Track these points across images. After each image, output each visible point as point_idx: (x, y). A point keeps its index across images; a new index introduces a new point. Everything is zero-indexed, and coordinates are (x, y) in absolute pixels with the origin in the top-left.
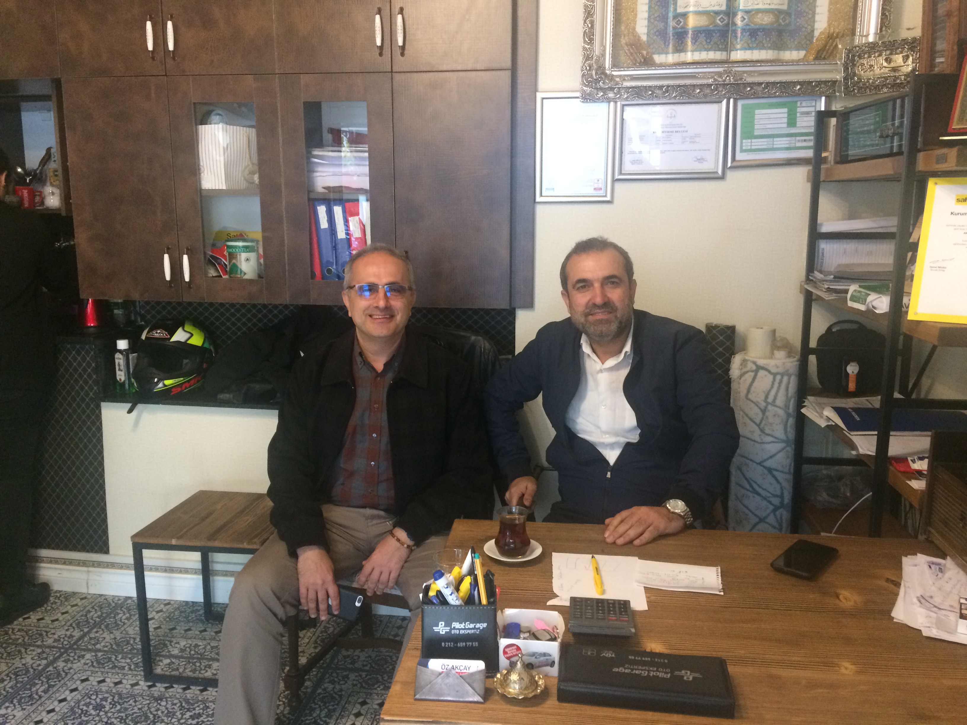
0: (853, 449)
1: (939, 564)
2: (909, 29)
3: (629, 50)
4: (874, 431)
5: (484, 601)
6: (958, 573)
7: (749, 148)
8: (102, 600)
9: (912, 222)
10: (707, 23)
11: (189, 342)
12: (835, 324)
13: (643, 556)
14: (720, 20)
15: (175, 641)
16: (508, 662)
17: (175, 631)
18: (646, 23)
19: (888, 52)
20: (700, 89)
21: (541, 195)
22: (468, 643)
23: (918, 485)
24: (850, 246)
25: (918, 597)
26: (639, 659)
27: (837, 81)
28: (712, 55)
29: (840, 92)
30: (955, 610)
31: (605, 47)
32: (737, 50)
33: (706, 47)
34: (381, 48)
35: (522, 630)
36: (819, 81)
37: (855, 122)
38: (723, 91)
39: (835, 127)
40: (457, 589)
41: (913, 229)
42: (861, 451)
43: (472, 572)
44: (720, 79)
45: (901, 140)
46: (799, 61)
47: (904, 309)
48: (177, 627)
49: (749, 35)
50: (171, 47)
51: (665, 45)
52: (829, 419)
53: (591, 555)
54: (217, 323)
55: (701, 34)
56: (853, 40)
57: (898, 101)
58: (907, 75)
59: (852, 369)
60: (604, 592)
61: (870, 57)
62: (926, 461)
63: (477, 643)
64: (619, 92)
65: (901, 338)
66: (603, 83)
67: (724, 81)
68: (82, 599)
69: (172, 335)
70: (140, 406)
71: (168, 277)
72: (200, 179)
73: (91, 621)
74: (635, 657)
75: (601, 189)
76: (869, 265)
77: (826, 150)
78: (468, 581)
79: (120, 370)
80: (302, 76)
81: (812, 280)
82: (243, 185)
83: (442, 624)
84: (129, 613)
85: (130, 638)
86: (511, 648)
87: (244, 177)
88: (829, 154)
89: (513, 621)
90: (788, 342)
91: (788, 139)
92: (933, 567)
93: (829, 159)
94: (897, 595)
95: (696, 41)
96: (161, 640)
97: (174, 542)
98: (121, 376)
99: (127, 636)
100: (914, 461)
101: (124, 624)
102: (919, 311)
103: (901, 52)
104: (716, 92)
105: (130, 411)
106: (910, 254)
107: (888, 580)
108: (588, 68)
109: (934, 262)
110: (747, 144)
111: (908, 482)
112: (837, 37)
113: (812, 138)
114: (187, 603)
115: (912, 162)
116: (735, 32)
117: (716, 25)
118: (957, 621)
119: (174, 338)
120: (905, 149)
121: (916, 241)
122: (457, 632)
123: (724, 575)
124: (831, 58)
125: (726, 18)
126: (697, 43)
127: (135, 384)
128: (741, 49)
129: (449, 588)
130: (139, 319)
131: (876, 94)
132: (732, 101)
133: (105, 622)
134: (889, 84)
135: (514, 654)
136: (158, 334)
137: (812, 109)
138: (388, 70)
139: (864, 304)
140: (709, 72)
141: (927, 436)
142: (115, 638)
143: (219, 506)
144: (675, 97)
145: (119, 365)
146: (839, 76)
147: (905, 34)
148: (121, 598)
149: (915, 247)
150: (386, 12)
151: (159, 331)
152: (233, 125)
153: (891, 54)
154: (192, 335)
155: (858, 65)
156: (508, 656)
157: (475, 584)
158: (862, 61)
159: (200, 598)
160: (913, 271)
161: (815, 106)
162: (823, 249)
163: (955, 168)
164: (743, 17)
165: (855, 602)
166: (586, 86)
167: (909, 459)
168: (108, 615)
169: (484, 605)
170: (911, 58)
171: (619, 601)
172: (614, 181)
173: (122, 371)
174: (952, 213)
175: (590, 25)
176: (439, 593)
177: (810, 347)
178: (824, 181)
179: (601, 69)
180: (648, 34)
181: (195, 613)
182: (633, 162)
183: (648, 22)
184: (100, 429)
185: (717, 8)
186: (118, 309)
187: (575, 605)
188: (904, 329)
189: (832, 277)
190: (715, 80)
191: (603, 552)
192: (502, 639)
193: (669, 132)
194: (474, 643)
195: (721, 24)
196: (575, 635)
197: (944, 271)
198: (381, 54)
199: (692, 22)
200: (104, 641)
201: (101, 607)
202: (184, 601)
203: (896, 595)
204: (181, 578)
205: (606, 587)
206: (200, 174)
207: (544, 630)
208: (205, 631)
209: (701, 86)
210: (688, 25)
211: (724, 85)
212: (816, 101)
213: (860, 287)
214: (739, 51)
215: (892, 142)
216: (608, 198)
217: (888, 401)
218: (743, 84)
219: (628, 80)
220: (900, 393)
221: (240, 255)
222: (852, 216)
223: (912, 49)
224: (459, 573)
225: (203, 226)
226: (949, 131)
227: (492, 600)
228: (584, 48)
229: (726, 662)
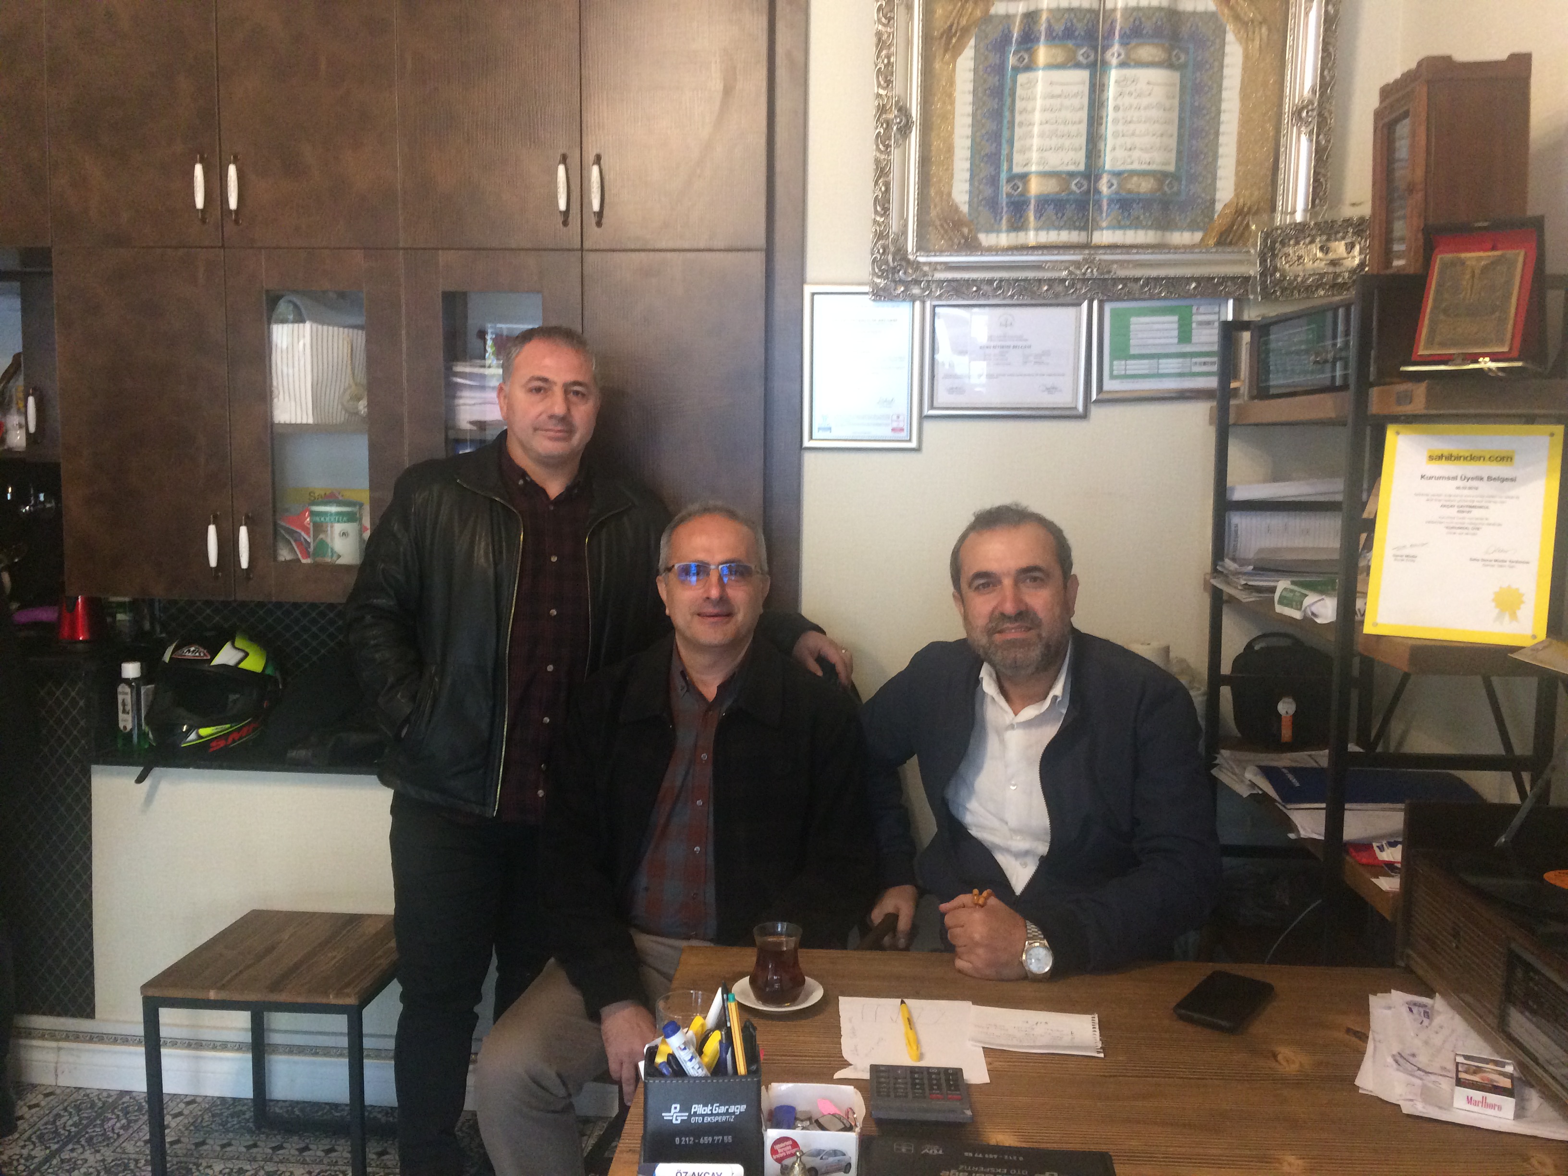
0: (1292, 831)
1: (1425, 1006)
2: (1353, 205)
3: (942, 226)
4: (1322, 802)
5: (742, 1069)
6: (1452, 1018)
7: (1123, 372)
8: (80, 1096)
9: (1365, 486)
10: (1057, 189)
11: (242, 666)
12: (1259, 637)
13: (980, 999)
14: (1076, 184)
15: (204, 1164)
16: (778, 1166)
17: (205, 1147)
18: (966, 186)
19: (1324, 238)
20: (1049, 285)
21: (811, 438)
22: (716, 1138)
23: (1389, 884)
24: (1276, 521)
25: (1393, 1056)
26: (980, 1156)
27: (1250, 277)
28: (1065, 236)
29: (1254, 292)
30: (1449, 1075)
31: (906, 221)
32: (1102, 229)
33: (1056, 223)
34: (566, 213)
35: (798, 1116)
36: (1223, 278)
37: (1278, 339)
38: (1082, 288)
39: (1248, 346)
40: (700, 1051)
41: (1369, 496)
42: (1303, 834)
43: (722, 1023)
44: (1078, 272)
45: (1346, 367)
46: (1194, 246)
47: (1358, 618)
48: (208, 1141)
49: (1119, 208)
50: (233, 204)
51: (995, 220)
52: (1253, 785)
53: (899, 1000)
54: (288, 635)
55: (1049, 205)
56: (1272, 219)
57: (1341, 311)
58: (1353, 271)
59: (1286, 708)
60: (921, 1057)
61: (1297, 243)
62: (1400, 847)
63: (730, 1137)
64: (928, 287)
65: (1356, 660)
66: (905, 273)
67: (1084, 274)
68: (47, 1095)
69: (214, 654)
70: (157, 771)
71: (213, 562)
72: (271, 407)
73: (62, 1132)
74: (974, 1154)
75: (902, 430)
76: (1305, 549)
77: (1236, 377)
78: (716, 1038)
79: (124, 711)
80: (440, 252)
81: (1222, 572)
82: (340, 417)
83: (676, 1108)
84: (126, 1118)
85: (129, 1159)
86: (782, 1145)
87: (343, 405)
88: (1241, 383)
89: (783, 1104)
90: (1189, 666)
91: (1180, 360)
92: (1415, 1009)
93: (1241, 391)
94: (1363, 1053)
95: (1041, 215)
96: (181, 1162)
97: (212, 995)
98: (126, 721)
99: (123, 1156)
100: (1381, 849)
101: (119, 1135)
102: (1379, 620)
103: (1343, 238)
104: (1072, 291)
105: (140, 780)
106: (1364, 536)
107: (1349, 1031)
108: (881, 251)
109: (1398, 548)
110: (1120, 366)
111: (1373, 880)
112: (1248, 212)
113: (1215, 359)
114: (223, 1099)
115: (1361, 400)
116: (1098, 204)
117: (1072, 192)
118: (1453, 1091)
119: (219, 660)
120: (1352, 381)
121: (1372, 517)
122: (700, 1120)
123: (1104, 1027)
124: (1241, 243)
125: (1085, 183)
126: (1043, 219)
127: (151, 736)
128: (1108, 228)
129: (687, 1050)
130: (158, 629)
131: (1308, 298)
132: (1095, 304)
133: (87, 1133)
134: (1326, 284)
135: (788, 1153)
136: (191, 653)
137: (1215, 317)
138: (575, 247)
139: (1300, 609)
140: (1062, 262)
141: (1400, 810)
142: (104, 1160)
143: (286, 936)
144: (1012, 296)
145: (124, 704)
146: (1254, 270)
147: (1348, 212)
148: (112, 1093)
149: (1370, 526)
150: (575, 159)
151: (192, 649)
152: (329, 324)
153: (1328, 240)
154: (247, 655)
155: (1280, 256)
156: (778, 1156)
157: (728, 1042)
158: (1286, 250)
159: (247, 1091)
160: (1369, 561)
161: (1219, 312)
162: (1236, 526)
163: (1425, 412)
164: (1109, 181)
165: (1301, 1065)
166: (879, 277)
167: (1375, 845)
168: (91, 1121)
169: (742, 1076)
170: (1357, 247)
171: (946, 1070)
172: (922, 418)
173: (128, 713)
174: (1422, 477)
175: (883, 189)
176: (672, 1059)
177: (1222, 673)
178: (1234, 425)
179: (901, 253)
180: (970, 203)
181: (238, 1117)
182: (951, 390)
183: (970, 185)
184: (87, 809)
185: (1071, 168)
186: (125, 612)
187: (878, 1077)
188: (1359, 648)
189: (1251, 567)
190: (1070, 273)
191: (917, 995)
192: (769, 1130)
193: (1003, 347)
194: (725, 1138)
195: (1078, 191)
196: (880, 1122)
197: (1414, 561)
198: (565, 223)
199: (1035, 187)
200: (86, 1165)
201: (78, 1109)
202: (218, 1098)
203: (1360, 1053)
204: (215, 1058)
205: (925, 1049)
206: (272, 400)
207: (834, 1115)
208: (255, 1145)
209: (1051, 282)
210: (1029, 192)
211: (1085, 281)
212: (1220, 306)
213: (1293, 583)
214: (1104, 232)
215: (1334, 369)
216: (913, 444)
217: (1340, 756)
218: (1113, 279)
219: (942, 271)
220: (1358, 744)
221: (332, 527)
222: (1276, 477)
223: (1359, 233)
224: (703, 1025)
225: (273, 483)
226: (1413, 358)
227: (754, 1067)
228: (875, 222)
229: (1112, 1160)
